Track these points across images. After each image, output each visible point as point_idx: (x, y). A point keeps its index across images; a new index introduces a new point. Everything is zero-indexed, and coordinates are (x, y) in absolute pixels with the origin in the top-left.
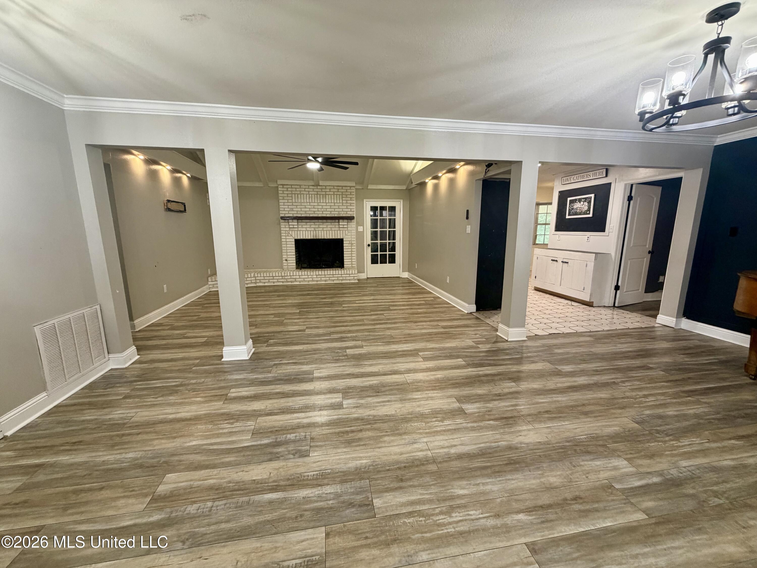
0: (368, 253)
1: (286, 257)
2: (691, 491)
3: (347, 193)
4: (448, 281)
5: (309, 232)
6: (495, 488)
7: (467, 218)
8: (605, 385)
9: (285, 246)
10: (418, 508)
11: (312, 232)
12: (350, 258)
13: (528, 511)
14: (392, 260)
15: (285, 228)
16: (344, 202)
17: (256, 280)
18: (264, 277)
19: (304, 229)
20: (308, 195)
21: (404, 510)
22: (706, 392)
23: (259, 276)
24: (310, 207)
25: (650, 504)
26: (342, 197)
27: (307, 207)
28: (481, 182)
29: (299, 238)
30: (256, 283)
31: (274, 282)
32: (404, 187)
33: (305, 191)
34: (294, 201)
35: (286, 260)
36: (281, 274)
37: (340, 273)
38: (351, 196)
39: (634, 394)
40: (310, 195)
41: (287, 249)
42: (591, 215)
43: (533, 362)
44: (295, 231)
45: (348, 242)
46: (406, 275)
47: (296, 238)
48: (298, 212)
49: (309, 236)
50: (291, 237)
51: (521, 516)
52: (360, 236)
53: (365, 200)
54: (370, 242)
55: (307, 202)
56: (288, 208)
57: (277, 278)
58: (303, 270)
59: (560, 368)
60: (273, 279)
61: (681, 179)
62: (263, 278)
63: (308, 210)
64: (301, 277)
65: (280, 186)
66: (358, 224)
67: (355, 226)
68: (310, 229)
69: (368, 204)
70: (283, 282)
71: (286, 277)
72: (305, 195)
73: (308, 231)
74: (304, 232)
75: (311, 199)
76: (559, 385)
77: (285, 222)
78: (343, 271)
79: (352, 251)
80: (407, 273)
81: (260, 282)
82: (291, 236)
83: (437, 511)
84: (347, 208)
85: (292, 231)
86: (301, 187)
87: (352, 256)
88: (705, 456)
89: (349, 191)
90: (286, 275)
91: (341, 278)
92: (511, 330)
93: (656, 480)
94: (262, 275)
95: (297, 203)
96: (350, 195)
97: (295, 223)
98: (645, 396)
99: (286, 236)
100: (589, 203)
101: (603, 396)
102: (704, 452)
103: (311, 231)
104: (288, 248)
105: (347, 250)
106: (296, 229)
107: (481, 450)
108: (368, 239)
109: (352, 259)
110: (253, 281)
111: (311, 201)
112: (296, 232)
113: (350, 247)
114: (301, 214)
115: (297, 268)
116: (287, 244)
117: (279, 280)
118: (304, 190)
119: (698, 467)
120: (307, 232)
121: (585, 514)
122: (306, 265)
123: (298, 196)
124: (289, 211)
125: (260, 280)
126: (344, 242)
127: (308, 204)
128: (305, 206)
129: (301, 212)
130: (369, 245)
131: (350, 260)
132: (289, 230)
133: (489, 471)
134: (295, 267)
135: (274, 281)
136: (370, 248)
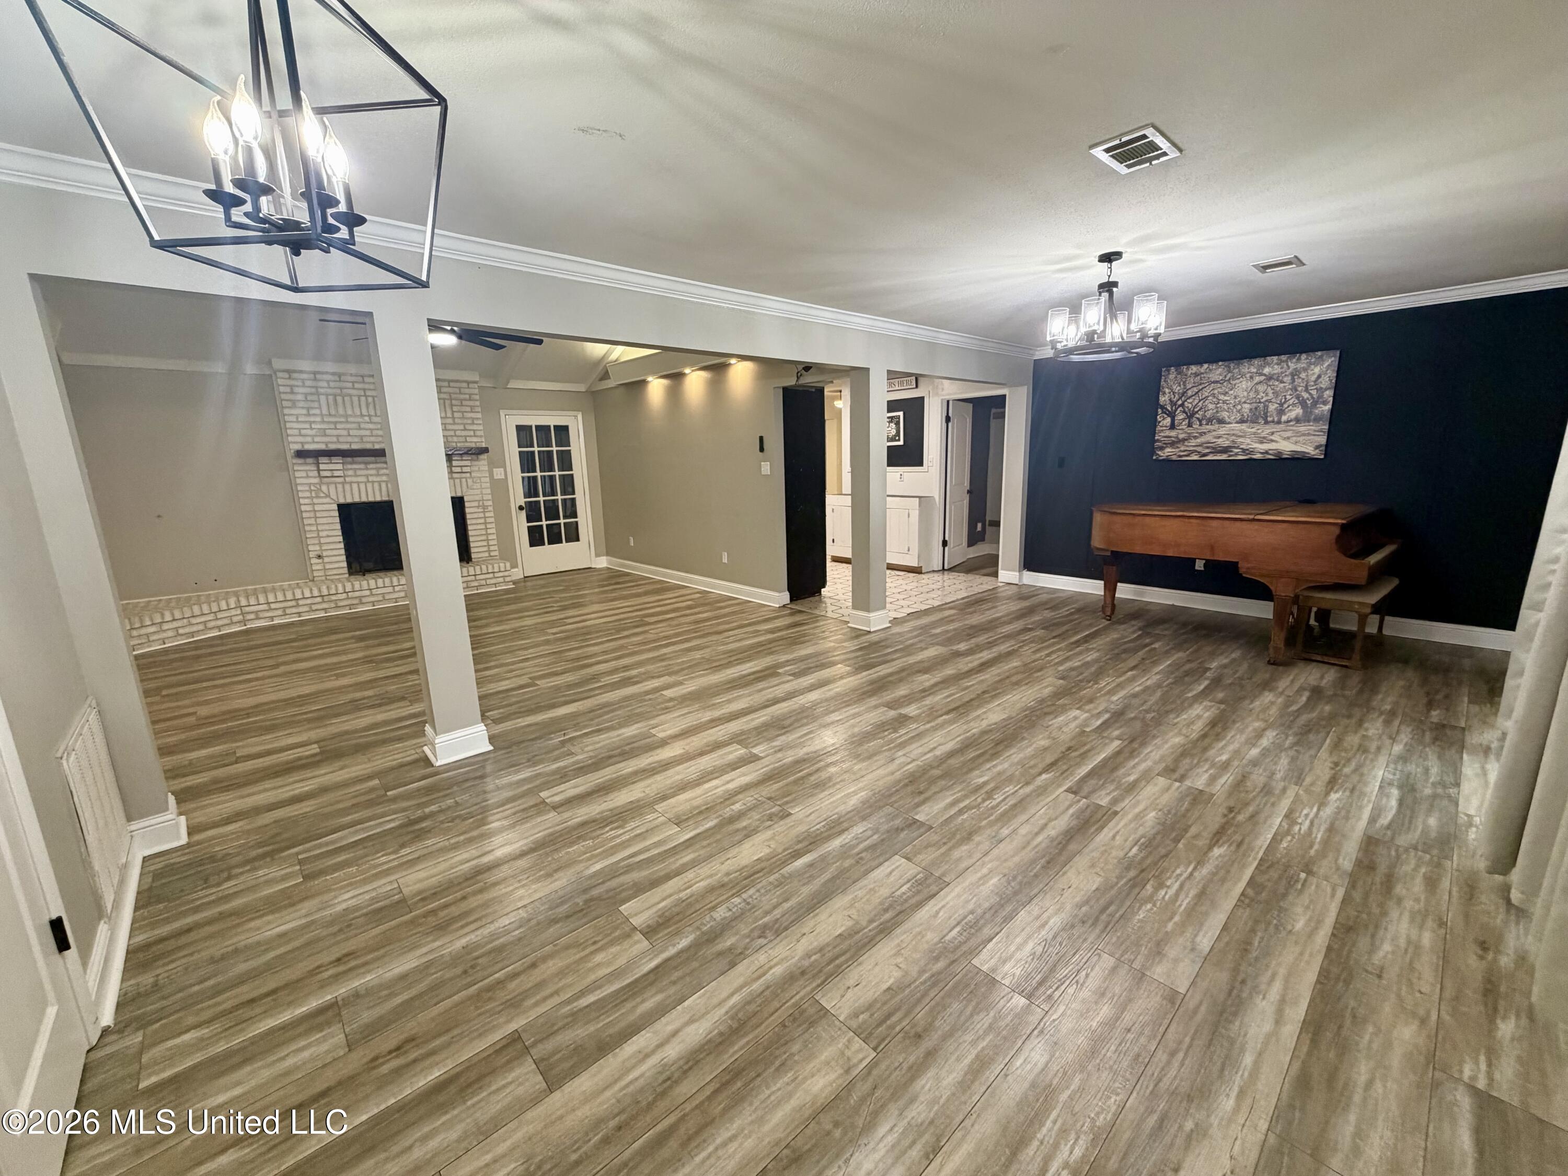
0: (521, 525)
1: (317, 548)
2: (1132, 715)
3: (462, 397)
4: (725, 560)
5: (376, 485)
6: (1006, 765)
7: (762, 449)
8: (1009, 654)
9: (312, 521)
10: (962, 805)
11: (384, 485)
12: (484, 538)
13: (1045, 770)
14: (573, 535)
15: (308, 477)
16: (456, 415)
17: (242, 614)
18: (268, 603)
19: (363, 479)
20: (363, 399)
21: (953, 811)
22: (1086, 639)
23: (253, 601)
24: (371, 426)
25: (1116, 733)
26: (452, 405)
27: (363, 426)
28: (780, 393)
29: (349, 500)
30: (244, 622)
31: (299, 614)
32: (582, 388)
33: (354, 388)
34: (325, 411)
35: (319, 557)
36: (320, 591)
37: (472, 572)
38: (471, 403)
39: (1038, 655)
40: (370, 399)
41: (318, 531)
42: (901, 443)
43: (922, 649)
44: (336, 483)
45: (476, 504)
46: (602, 562)
47: (342, 501)
48: (341, 439)
49: (377, 493)
50: (327, 500)
51: (1044, 776)
52: (500, 488)
53: (502, 413)
54: (522, 501)
55: (362, 415)
56: (311, 429)
57: (309, 601)
58: (368, 576)
59: (955, 648)
60: (298, 606)
61: (1004, 396)
62: (265, 607)
63: (368, 433)
64: (374, 592)
65: (280, 374)
66: (492, 465)
67: (486, 468)
68: (378, 479)
69: (510, 421)
70: (325, 610)
71: (333, 598)
72: (355, 399)
73: (373, 482)
74: (362, 486)
75: (371, 407)
76: (971, 665)
77: (306, 464)
78: (471, 569)
79: (485, 523)
80: (605, 558)
81: (258, 618)
82: (328, 496)
83: (979, 800)
84: (465, 429)
85: (328, 484)
86: (343, 378)
87: (487, 534)
88: (1123, 688)
89: (467, 391)
90: (333, 591)
91: (476, 584)
92: (872, 615)
93: (1107, 716)
94: (262, 600)
95: (335, 416)
96: (470, 400)
97: (336, 465)
98: (1048, 655)
99: (311, 498)
100: (898, 424)
101: (1015, 664)
102: (1120, 686)
103: (380, 483)
104: (320, 528)
105: (474, 521)
106: (341, 480)
107: (962, 742)
108: (518, 497)
109: (488, 540)
110: (235, 619)
111: (372, 413)
112: (340, 487)
113: (482, 515)
114: (351, 443)
115: (351, 573)
116: (316, 518)
117: (314, 607)
118: (350, 385)
119: (1125, 697)
120: (369, 485)
121: (1084, 756)
122: (370, 565)
123: (335, 400)
124: (313, 436)
125: (256, 612)
126: (467, 504)
127: (367, 419)
128: (359, 423)
129: (349, 439)
130: (521, 508)
131: (485, 543)
132: (321, 483)
133: (987, 756)
134: (346, 570)
135: (301, 609)
136: (524, 513)
